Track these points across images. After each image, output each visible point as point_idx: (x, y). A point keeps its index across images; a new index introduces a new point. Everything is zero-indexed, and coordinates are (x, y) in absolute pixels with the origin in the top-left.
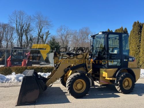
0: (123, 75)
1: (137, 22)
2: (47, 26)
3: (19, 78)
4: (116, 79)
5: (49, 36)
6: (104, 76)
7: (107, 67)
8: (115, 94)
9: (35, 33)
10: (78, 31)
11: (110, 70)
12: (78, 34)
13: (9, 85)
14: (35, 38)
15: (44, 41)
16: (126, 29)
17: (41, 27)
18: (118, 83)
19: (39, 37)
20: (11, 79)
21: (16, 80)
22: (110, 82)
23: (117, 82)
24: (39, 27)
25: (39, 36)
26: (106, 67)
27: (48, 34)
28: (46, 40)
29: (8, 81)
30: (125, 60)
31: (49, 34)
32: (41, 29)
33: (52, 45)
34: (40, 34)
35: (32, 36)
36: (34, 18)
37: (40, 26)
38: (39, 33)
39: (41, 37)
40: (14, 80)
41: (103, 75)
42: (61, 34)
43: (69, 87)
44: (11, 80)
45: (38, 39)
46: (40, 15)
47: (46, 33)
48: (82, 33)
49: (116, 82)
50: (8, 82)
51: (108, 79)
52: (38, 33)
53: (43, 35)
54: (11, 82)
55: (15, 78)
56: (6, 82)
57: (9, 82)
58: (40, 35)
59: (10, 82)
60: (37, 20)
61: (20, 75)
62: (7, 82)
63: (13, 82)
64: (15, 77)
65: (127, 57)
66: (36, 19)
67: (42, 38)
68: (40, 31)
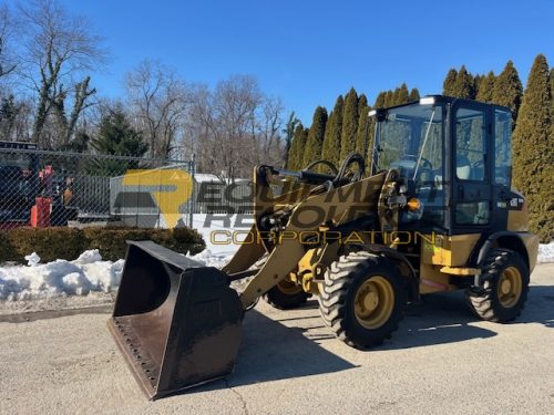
0: (499, 258)
1: (458, 70)
2: (84, 56)
3: (65, 279)
4: (477, 273)
5: (90, 99)
6: (436, 261)
7: (448, 228)
8: (469, 324)
9: (28, 82)
10: (212, 89)
11: (460, 242)
12: (210, 100)
13: (24, 310)
14: (23, 105)
15: (65, 122)
16: (415, 92)
17: (54, 59)
18: (486, 285)
19: (48, 104)
20: (26, 285)
21: (54, 289)
22: (450, 283)
23: (482, 283)
24: (45, 59)
25: (45, 96)
26: (447, 230)
27: (84, 90)
28: (75, 117)
29: (16, 292)
30: (499, 205)
31: (88, 91)
32: (54, 66)
33: (112, 138)
34: (52, 88)
35: (12, 97)
36: (23, 17)
37: (49, 53)
38: (47, 87)
39: (53, 103)
40: (42, 288)
41: (434, 258)
42: (142, 96)
43: (338, 306)
44: (27, 287)
45: (43, 111)
46: (52, 6)
47: (77, 87)
48: (229, 99)
49: (476, 284)
50: (15, 299)
51: (455, 271)
52: (40, 85)
53: (62, 95)
54: (29, 298)
55: (47, 278)
56: (6, 298)
57: (21, 295)
58: (51, 95)
59: (25, 299)
60: (39, 29)
61: (66, 265)
62: (11, 298)
63: (39, 298)
64: (47, 273)
65: (507, 195)
66: (33, 24)
67: (60, 107)
68: (49, 76)
